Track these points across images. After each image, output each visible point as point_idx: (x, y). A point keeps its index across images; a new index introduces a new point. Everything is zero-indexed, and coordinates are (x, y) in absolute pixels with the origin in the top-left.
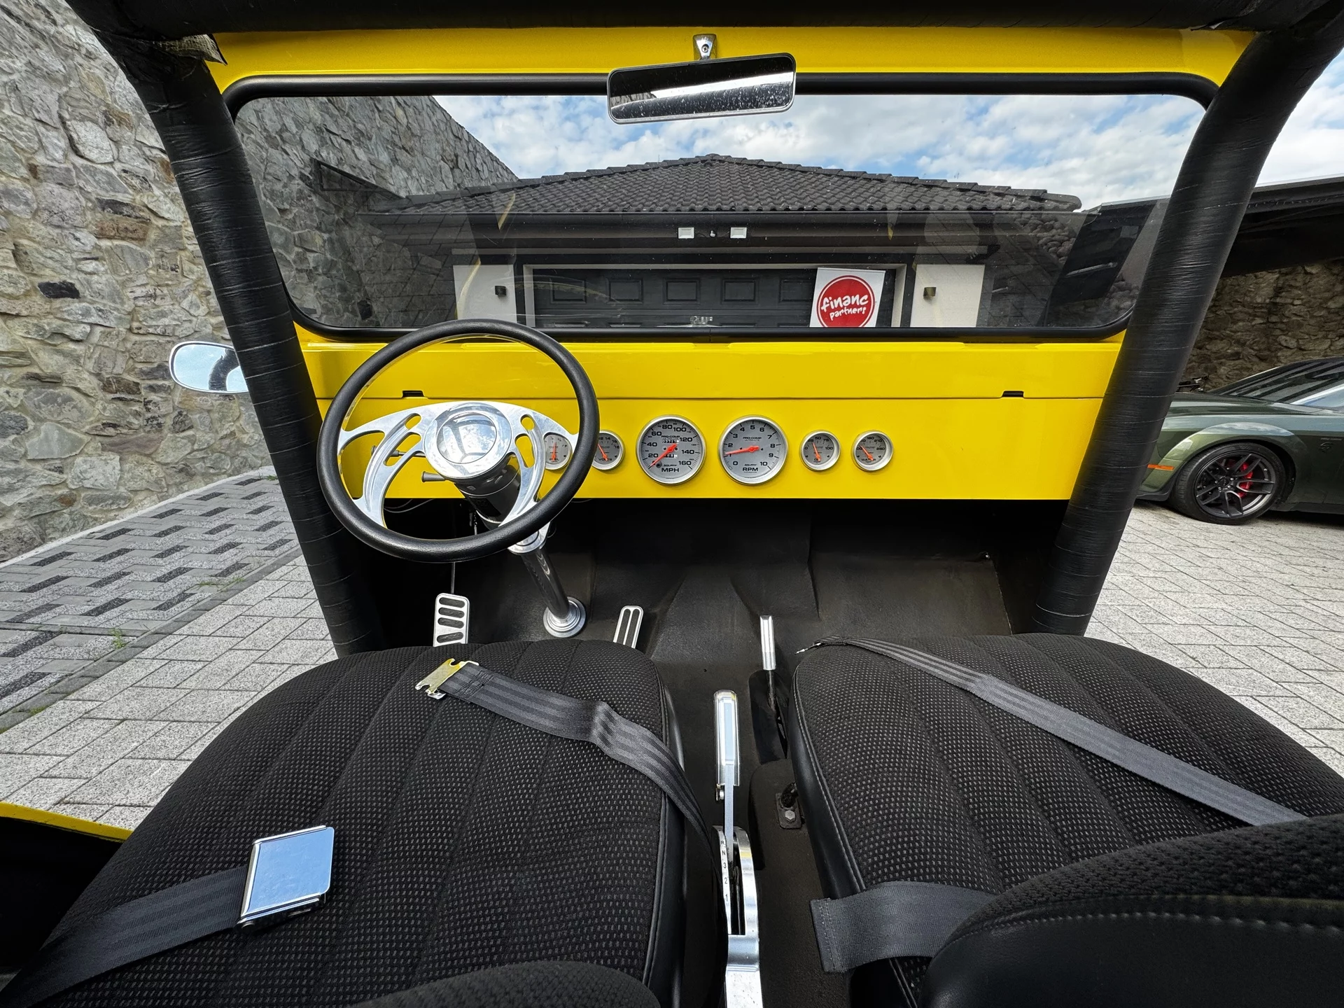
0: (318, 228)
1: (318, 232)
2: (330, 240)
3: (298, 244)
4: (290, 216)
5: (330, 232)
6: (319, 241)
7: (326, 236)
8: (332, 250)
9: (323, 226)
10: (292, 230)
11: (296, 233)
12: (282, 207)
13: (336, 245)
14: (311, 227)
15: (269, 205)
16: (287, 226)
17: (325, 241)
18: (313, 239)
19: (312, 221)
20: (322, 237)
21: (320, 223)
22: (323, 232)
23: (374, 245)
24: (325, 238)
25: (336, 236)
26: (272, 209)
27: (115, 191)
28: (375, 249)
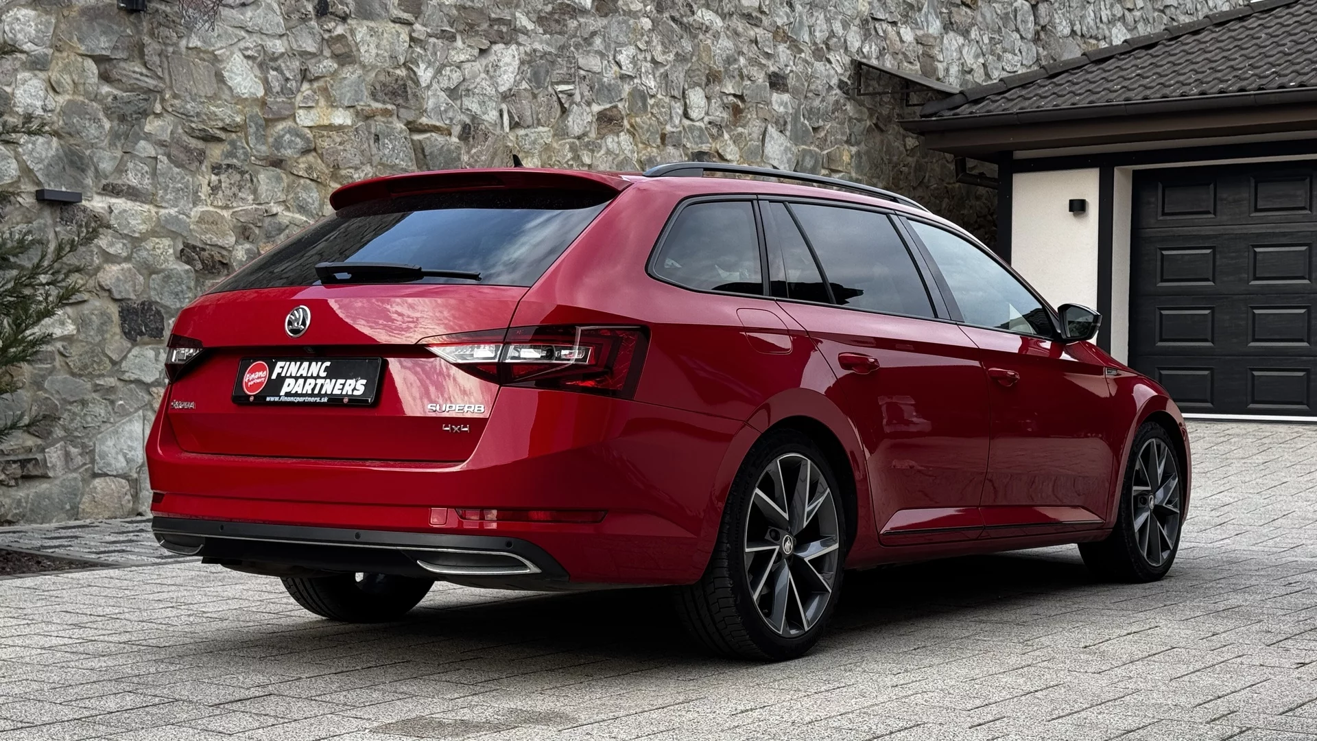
0: (848, 142)
1: (846, 146)
2: (858, 154)
3: (826, 166)
4: (822, 134)
5: (858, 143)
6: (846, 158)
7: (854, 149)
8: (859, 168)
9: (853, 140)
10: (822, 149)
11: (825, 152)
12: (816, 125)
13: (864, 158)
14: (841, 144)
15: (806, 126)
16: (818, 146)
17: (852, 157)
18: (841, 156)
19: (843, 134)
20: (850, 151)
21: (850, 135)
22: (852, 146)
23: (907, 150)
24: (853, 152)
25: (865, 148)
26: (807, 130)
27: (702, 143)
28: (908, 155)
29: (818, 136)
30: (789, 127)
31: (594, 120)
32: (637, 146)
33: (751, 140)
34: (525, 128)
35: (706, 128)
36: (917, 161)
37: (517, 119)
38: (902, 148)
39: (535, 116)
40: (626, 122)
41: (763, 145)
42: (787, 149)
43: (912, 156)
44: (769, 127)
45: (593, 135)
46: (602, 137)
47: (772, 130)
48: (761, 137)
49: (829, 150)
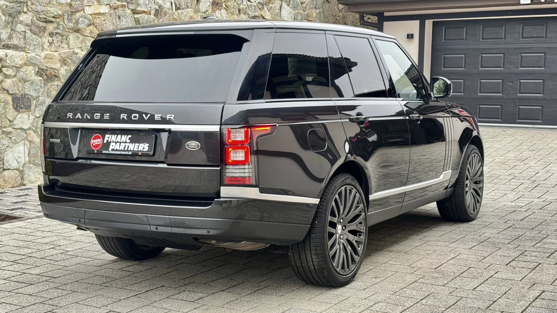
0: (315, 8)
1: (314, 10)
2: (319, 13)
3: (306, 19)
4: (305, 5)
5: (319, 8)
6: (314, 15)
7: (318, 11)
8: (320, 19)
10: (305, 12)
11: (306, 13)
12: (302, 1)
13: (322, 14)
14: (312, 9)
15: (298, 2)
16: (303, 10)
17: (317, 14)
18: (312, 14)
19: (313, 5)
20: (316, 12)
21: (316, 5)
22: (317, 9)
23: (339, 10)
24: (317, 12)
25: (322, 10)
26: (299, 4)
27: (255, 12)
28: (339, 12)
29: (303, 6)
30: (291, 3)
31: (211, 4)
32: (228, 14)
33: (275, 10)
34: (182, 9)
35: (257, 5)
36: (343, 14)
37: (178, 6)
38: (337, 9)
39: (186, 5)
40: (224, 6)
41: (280, 11)
42: (291, 12)
43: (341, 12)
44: (283, 3)
45: (210, 11)
46: (214, 11)
47: (284, 5)
48: (280, 8)
49: (308, 12)
